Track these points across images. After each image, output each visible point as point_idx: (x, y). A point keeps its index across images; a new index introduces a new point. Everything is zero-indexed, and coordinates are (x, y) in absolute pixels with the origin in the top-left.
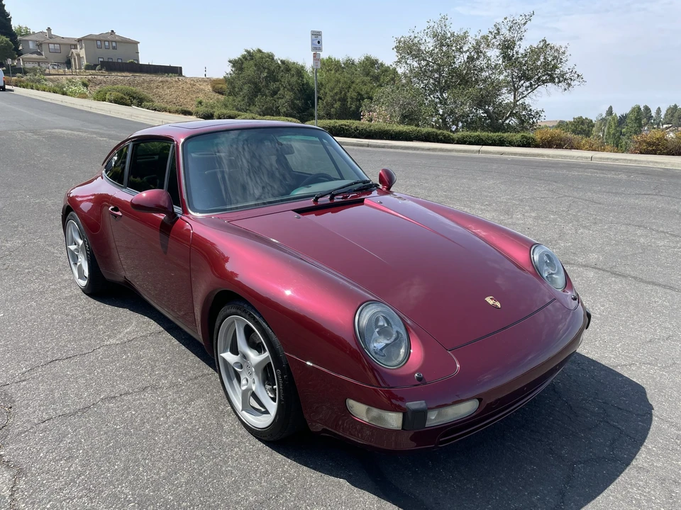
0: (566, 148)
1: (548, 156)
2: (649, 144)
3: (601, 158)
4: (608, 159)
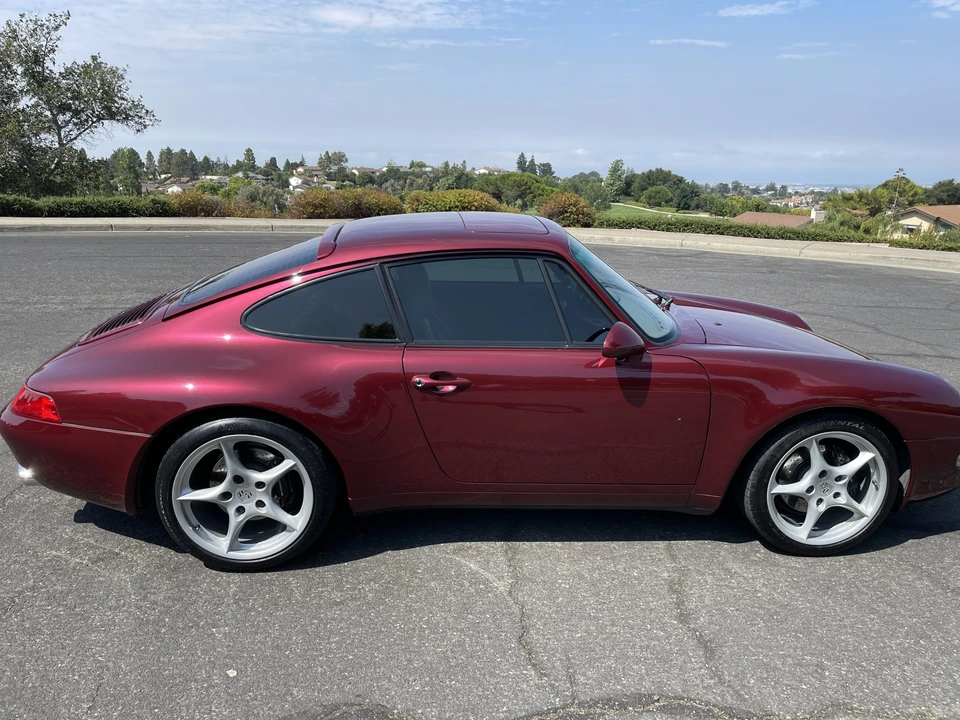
0: (217, 216)
1: (216, 228)
2: (316, 207)
3: (283, 227)
4: (292, 227)
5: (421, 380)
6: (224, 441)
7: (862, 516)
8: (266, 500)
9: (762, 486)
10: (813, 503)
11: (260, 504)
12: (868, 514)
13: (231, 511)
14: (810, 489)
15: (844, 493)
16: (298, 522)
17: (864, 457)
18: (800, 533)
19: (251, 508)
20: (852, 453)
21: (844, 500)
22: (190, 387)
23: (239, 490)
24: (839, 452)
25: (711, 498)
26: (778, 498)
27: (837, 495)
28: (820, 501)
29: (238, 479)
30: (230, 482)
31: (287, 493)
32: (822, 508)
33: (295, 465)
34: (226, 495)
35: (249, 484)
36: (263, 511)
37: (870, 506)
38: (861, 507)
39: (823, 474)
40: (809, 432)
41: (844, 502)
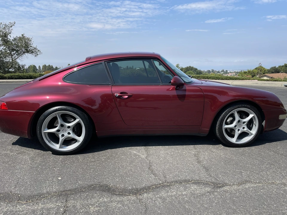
5: (117, 95)
6: (58, 113)
7: (252, 134)
8: (71, 132)
9: (221, 125)
10: (237, 131)
11: (69, 133)
12: (253, 134)
13: (60, 136)
14: (235, 126)
15: (246, 127)
16: (81, 139)
17: (251, 116)
18: (234, 140)
19: (66, 135)
20: (247, 115)
21: (246, 129)
22: (48, 97)
23: (62, 129)
24: (243, 115)
25: (206, 130)
26: (226, 129)
27: (244, 128)
28: (239, 130)
29: (62, 126)
30: (60, 127)
31: (77, 130)
32: (240, 132)
33: (80, 121)
34: (58, 131)
35: (65, 127)
36: (70, 135)
37: (254, 131)
38: (251, 132)
39: (239, 121)
40: (234, 108)
41: (246, 130)
